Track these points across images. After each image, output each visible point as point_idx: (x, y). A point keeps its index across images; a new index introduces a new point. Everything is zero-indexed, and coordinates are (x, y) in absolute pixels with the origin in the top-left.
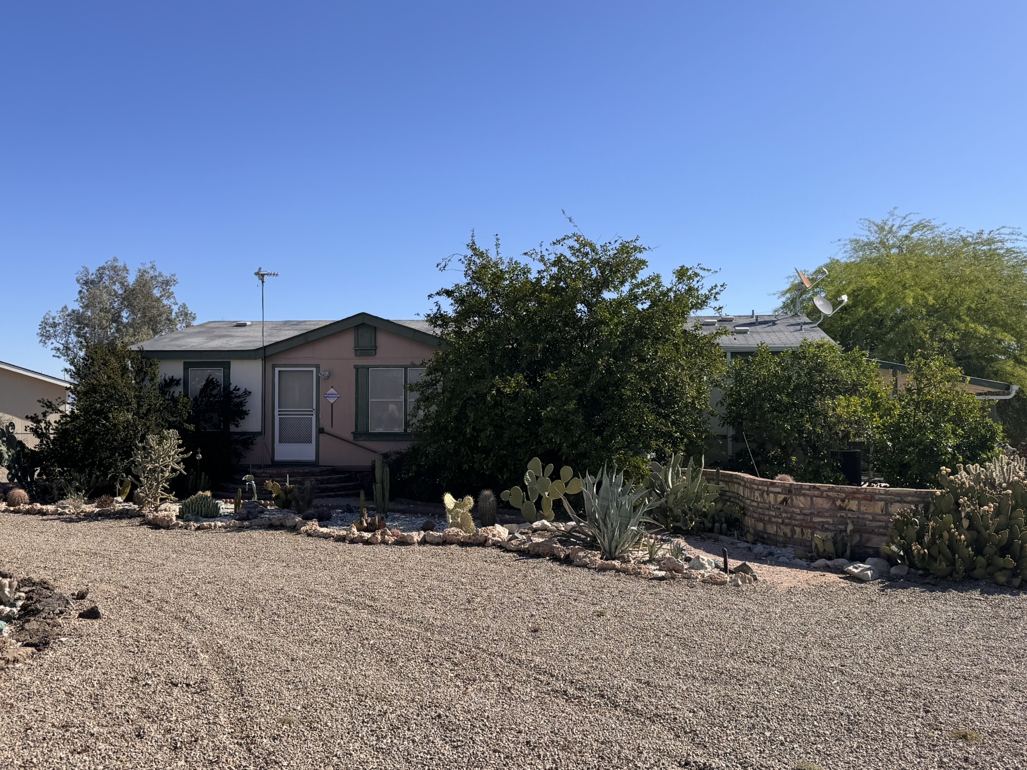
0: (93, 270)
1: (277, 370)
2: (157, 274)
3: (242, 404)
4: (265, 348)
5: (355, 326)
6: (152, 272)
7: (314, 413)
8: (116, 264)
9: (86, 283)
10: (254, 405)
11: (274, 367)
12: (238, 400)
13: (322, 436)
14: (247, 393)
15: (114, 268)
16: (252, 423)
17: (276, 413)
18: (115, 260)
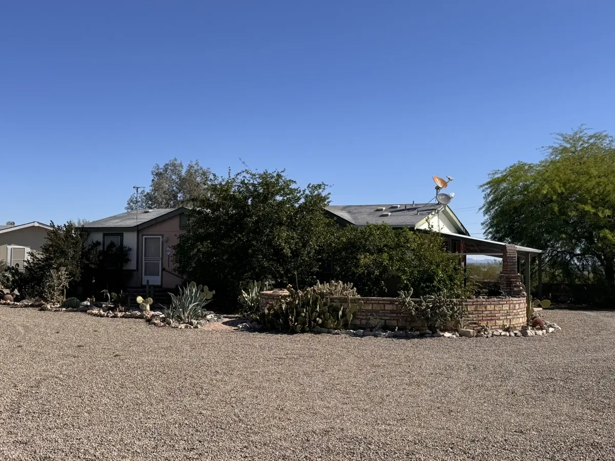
0: (162, 166)
1: (144, 237)
2: (199, 168)
3: (127, 255)
4: (138, 225)
5: (180, 214)
6: (196, 167)
7: (160, 260)
8: (175, 162)
9: (157, 174)
10: (133, 256)
11: (143, 235)
12: (125, 253)
13: (164, 272)
14: (130, 249)
15: (174, 165)
16: (132, 265)
17: (143, 260)
18: (175, 160)
